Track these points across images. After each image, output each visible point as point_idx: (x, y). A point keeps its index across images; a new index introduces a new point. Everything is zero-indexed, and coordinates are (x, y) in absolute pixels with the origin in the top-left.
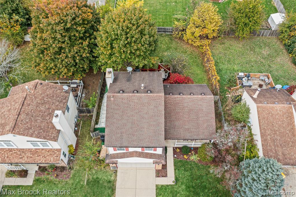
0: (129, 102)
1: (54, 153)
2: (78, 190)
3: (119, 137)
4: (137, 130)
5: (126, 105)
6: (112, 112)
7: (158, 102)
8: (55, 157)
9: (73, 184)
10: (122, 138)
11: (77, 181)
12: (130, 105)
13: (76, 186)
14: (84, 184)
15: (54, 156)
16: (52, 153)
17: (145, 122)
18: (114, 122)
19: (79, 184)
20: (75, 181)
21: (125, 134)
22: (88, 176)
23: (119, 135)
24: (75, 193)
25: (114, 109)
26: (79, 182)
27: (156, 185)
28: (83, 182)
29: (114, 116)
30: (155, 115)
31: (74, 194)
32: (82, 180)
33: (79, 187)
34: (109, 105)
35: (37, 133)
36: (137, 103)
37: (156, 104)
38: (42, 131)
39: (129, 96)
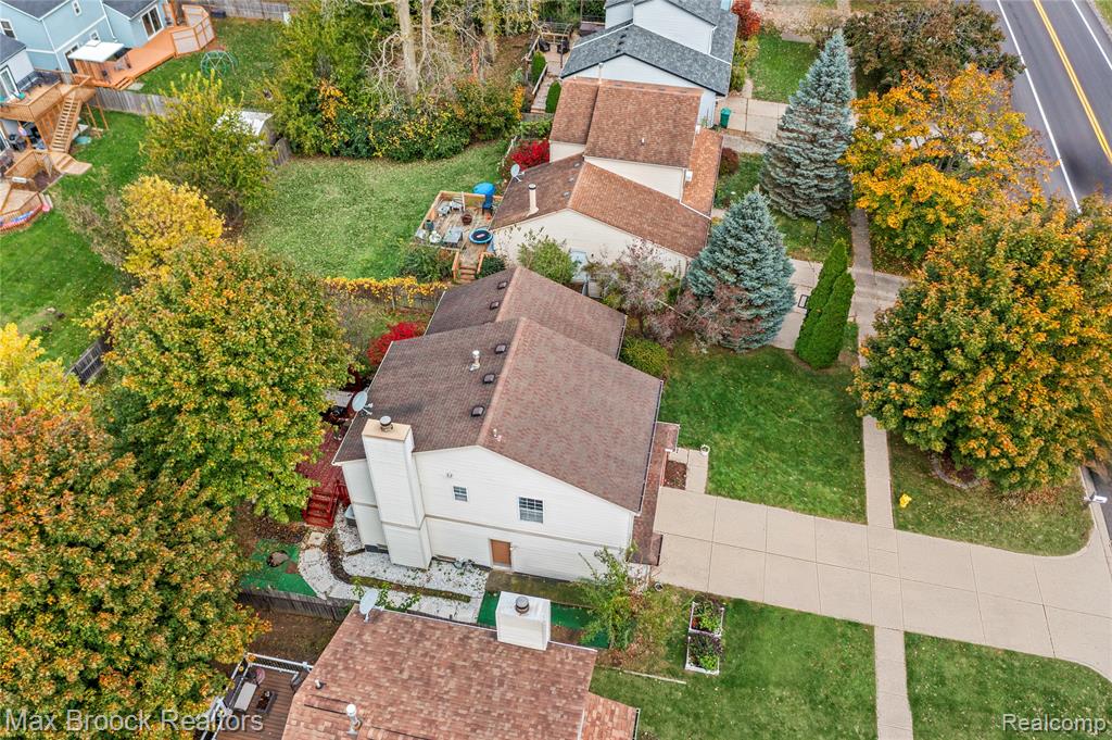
0: (520, 402)
1: (598, 722)
2: (704, 706)
3: (618, 467)
4: (605, 418)
5: (529, 412)
6: (542, 455)
7: (540, 340)
8: (611, 720)
9: (680, 725)
10: (623, 461)
11: (669, 709)
12: (533, 403)
13: (688, 716)
14: (684, 688)
15: (610, 724)
16: (597, 729)
17: (590, 391)
18: (572, 462)
19: (681, 705)
20: (670, 716)
21: (613, 450)
22: (657, 673)
23: (613, 466)
24: (713, 718)
25: (532, 446)
26: (675, 704)
27: (706, 493)
28: (677, 690)
29: (554, 455)
30: (575, 362)
31: (714, 722)
32: (671, 694)
33: (691, 706)
34: (516, 454)
35: (564, 701)
36: (530, 385)
37: (546, 345)
38: (553, 689)
39: (502, 393)
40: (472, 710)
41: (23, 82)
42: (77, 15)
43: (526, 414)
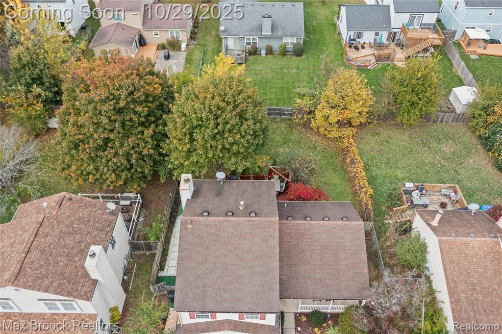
0: (218, 231)
3: (200, 294)
4: (231, 281)
6: (189, 250)
7: (267, 232)
10: (206, 296)
12: (220, 238)
17: (245, 267)
18: (192, 267)
21: (210, 288)
23: (199, 291)
25: (192, 243)
29: (191, 256)
30: (263, 255)
34: (184, 237)
35: (56, 286)
36: (232, 233)
37: (265, 236)
38: (65, 281)
39: (219, 221)
40: (53, 250)
41: (425, 24)
42: (488, 16)
43: (212, 236)
